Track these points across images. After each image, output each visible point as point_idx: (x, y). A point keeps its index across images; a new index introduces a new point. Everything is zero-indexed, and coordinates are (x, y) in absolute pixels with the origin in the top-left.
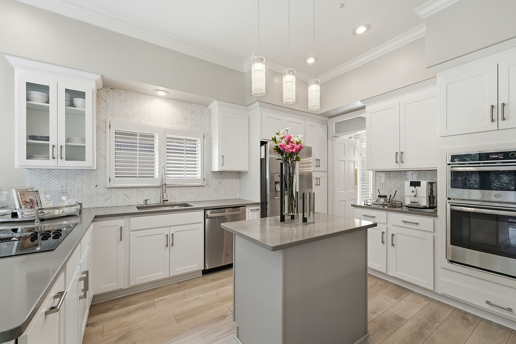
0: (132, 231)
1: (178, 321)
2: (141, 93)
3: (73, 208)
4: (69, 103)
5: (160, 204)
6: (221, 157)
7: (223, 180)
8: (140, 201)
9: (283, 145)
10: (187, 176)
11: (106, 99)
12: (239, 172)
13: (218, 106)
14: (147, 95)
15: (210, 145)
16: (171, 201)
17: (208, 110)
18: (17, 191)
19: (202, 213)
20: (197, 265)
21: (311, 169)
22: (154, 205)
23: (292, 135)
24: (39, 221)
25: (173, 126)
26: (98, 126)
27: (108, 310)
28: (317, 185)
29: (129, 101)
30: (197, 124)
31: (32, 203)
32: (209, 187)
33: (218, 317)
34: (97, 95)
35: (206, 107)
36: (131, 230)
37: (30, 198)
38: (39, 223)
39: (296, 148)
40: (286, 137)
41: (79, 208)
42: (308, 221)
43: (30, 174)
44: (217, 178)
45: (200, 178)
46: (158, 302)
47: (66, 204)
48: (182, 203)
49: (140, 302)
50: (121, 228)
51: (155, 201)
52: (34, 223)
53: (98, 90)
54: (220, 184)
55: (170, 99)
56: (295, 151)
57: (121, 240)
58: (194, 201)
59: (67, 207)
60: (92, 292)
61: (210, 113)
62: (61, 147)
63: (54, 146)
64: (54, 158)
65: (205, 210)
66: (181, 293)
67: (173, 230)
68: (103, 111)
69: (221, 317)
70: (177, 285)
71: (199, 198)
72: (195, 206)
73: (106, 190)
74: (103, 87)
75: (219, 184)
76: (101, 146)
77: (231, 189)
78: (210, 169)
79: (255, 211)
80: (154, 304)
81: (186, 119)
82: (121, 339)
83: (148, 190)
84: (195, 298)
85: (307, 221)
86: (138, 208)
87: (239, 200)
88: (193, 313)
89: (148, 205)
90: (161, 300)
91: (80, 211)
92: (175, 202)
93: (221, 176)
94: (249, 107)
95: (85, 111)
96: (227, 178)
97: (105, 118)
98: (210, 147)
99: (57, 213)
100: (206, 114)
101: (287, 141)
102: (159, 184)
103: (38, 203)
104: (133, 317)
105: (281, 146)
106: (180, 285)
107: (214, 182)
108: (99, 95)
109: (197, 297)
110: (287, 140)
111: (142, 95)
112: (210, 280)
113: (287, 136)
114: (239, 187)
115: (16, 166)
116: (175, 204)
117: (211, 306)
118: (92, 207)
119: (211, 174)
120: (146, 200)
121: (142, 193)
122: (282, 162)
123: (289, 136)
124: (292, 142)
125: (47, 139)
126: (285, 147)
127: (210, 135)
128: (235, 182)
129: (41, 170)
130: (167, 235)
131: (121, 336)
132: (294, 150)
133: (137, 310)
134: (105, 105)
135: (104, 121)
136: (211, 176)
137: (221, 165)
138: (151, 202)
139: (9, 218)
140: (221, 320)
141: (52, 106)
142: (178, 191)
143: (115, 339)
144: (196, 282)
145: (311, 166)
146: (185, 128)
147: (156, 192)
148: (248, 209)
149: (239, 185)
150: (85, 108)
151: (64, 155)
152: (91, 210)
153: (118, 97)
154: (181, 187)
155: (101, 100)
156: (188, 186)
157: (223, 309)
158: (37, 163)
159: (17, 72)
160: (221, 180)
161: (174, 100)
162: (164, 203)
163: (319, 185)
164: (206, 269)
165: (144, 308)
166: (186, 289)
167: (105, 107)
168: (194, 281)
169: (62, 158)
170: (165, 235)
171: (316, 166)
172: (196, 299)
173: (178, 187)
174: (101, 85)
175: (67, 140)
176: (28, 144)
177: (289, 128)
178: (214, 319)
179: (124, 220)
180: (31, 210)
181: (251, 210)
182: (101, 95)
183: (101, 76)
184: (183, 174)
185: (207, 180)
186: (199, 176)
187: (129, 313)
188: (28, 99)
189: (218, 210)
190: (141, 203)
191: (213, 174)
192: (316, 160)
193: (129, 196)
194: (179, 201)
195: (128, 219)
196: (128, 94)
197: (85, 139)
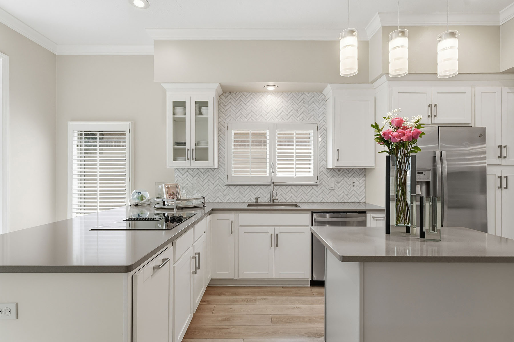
0: (241, 226)
1: (273, 322)
2: (254, 92)
3: (199, 200)
4: (198, 112)
5: (270, 202)
6: (336, 150)
7: (342, 178)
8: (252, 198)
9: (387, 133)
10: (297, 173)
11: (225, 103)
12: (365, 168)
13: (332, 90)
14: (258, 92)
15: (325, 137)
16: (281, 200)
17: (323, 96)
18: (165, 185)
19: (309, 215)
20: (304, 273)
21: (485, 163)
22: (265, 203)
23: (405, 118)
24: (176, 209)
25: (283, 121)
26: (219, 129)
27: (221, 294)
28: (500, 187)
29: (244, 101)
30: (310, 114)
31: (174, 195)
32: (324, 187)
33: (314, 333)
34: (219, 101)
35: (321, 93)
36: (240, 224)
37: (173, 191)
38: (176, 211)
39: (407, 135)
40: (394, 122)
41: (203, 201)
42: (427, 236)
43: (177, 172)
44: (333, 176)
45: (313, 176)
46: (260, 300)
47: (194, 197)
48: (293, 203)
49: (246, 295)
50: (232, 222)
51: (266, 199)
52: (173, 210)
53: (219, 96)
54: (338, 183)
55: (281, 92)
56: (406, 139)
57: (232, 233)
58: (306, 202)
59: (195, 199)
60: (210, 275)
61: (325, 99)
62: (193, 149)
63: (188, 150)
64: (188, 159)
65: (312, 212)
66: (284, 298)
67: (278, 231)
68: (223, 115)
69: (317, 334)
70: (282, 289)
71: (312, 199)
72: (302, 207)
73: (225, 186)
74: (223, 92)
75: (336, 184)
76: (222, 147)
77: (352, 190)
78: (326, 166)
79: (380, 220)
80: (256, 301)
81: (297, 111)
82: (224, 321)
83: (259, 189)
84: (296, 306)
85: (425, 238)
86: (249, 205)
87: (364, 204)
88: (290, 321)
89: (260, 203)
90: (263, 299)
91: (204, 204)
92: (286, 201)
93: (339, 174)
94: (374, 83)
95: (208, 117)
96: (347, 176)
97: (224, 121)
98: (325, 139)
99: (189, 204)
100: (321, 100)
101: (395, 127)
102: (269, 182)
103: (177, 195)
104: (236, 306)
105: (384, 134)
106: (284, 290)
107: (331, 181)
108: (220, 101)
109: (297, 306)
110: (395, 125)
111: (254, 93)
112: (317, 293)
113: (396, 120)
114: (364, 188)
115: (168, 167)
116: (286, 203)
117: (310, 320)
118: (215, 201)
119: (326, 171)
120: (257, 198)
121: (254, 191)
122: (388, 155)
123: (398, 121)
124: (404, 128)
125: (184, 144)
126: (390, 136)
127: (325, 126)
128: (358, 181)
129: (183, 169)
130: (272, 235)
131: (225, 318)
132: (404, 138)
133: (242, 301)
134: (225, 108)
135: (224, 123)
136: (326, 174)
137: (336, 160)
138: (261, 201)
139: (161, 206)
140: (316, 337)
141: (187, 117)
142: (290, 189)
143: (220, 318)
144: (301, 292)
145: (485, 157)
146: (297, 121)
147: (267, 191)
148: (369, 216)
149: (364, 185)
150: (208, 115)
151: (194, 157)
152: (214, 204)
153: (234, 100)
154: (292, 185)
155: (221, 105)
156: (300, 185)
157: (322, 327)
158: (179, 163)
159: (168, 94)
160: (339, 179)
161: (284, 92)
162: (274, 203)
163: (506, 188)
164: (313, 280)
165: (248, 301)
166: (289, 295)
167: (225, 111)
168: (300, 290)
169: (193, 159)
170: (270, 235)
171: (499, 157)
172: (297, 308)
173: (289, 185)
174: (221, 92)
175: (197, 144)
176: (174, 149)
177: (400, 109)
178: (309, 333)
179: (234, 215)
180: (172, 200)
181: (374, 218)
182: (222, 100)
183: (219, 84)
184: (293, 172)
185: (321, 179)
186: (311, 174)
187: (236, 301)
188: (174, 114)
189: (335, 214)
190: (253, 201)
191: (329, 171)
192: (500, 147)
193: (244, 193)
194: (289, 201)
195: (238, 214)
196: (243, 95)
197: (208, 141)
